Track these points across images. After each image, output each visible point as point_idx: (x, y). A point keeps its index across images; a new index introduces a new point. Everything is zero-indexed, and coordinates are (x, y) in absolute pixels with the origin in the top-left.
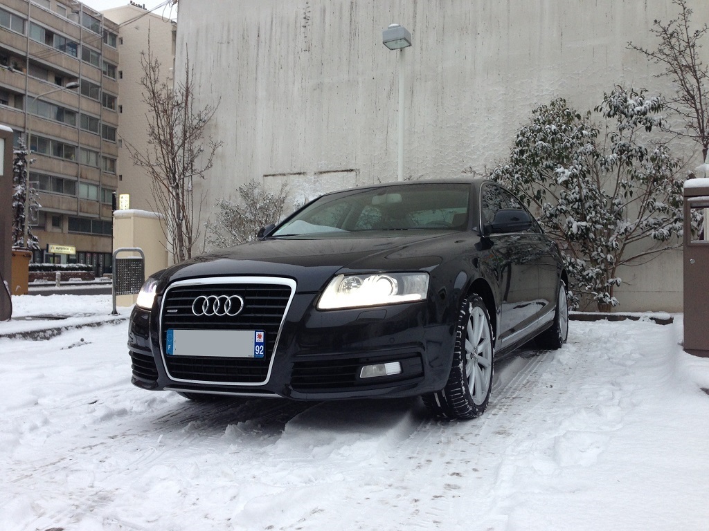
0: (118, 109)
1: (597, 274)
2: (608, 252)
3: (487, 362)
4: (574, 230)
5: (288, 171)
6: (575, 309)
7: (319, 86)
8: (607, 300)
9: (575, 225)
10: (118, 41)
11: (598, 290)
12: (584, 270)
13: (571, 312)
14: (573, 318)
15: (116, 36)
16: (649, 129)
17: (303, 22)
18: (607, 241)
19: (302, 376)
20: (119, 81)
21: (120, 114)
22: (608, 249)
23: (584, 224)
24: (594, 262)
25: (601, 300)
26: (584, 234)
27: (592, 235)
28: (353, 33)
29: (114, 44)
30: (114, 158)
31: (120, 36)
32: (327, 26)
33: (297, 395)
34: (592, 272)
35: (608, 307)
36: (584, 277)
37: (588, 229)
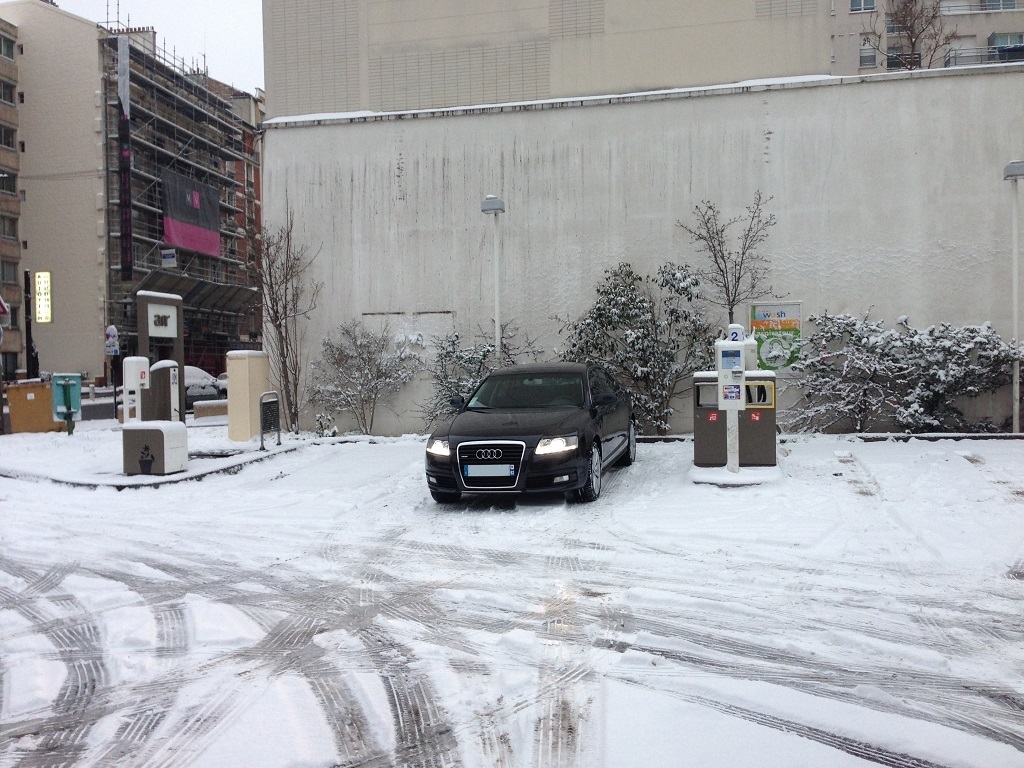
0: (18, 147)
1: (656, 407)
2: (664, 389)
3: (599, 475)
4: (639, 373)
5: (388, 310)
6: (640, 434)
7: (415, 233)
8: (663, 426)
9: (640, 369)
10: (16, 50)
11: (656, 419)
12: (646, 403)
13: (638, 437)
14: (638, 441)
15: (13, 42)
16: (690, 299)
17: (397, 172)
18: (662, 381)
19: (529, 483)
20: (19, 106)
21: (21, 153)
22: (663, 387)
23: (646, 369)
24: (653, 397)
25: (658, 427)
26: (646, 376)
27: (652, 377)
28: (446, 187)
29: (10, 54)
30: (16, 216)
31: (18, 42)
32: (421, 177)
33: (529, 491)
34: (652, 405)
35: (664, 432)
36: (646, 408)
37: (648, 373)
